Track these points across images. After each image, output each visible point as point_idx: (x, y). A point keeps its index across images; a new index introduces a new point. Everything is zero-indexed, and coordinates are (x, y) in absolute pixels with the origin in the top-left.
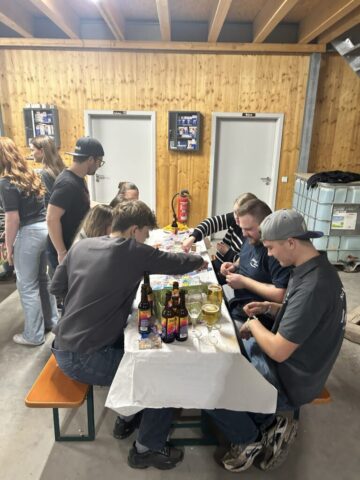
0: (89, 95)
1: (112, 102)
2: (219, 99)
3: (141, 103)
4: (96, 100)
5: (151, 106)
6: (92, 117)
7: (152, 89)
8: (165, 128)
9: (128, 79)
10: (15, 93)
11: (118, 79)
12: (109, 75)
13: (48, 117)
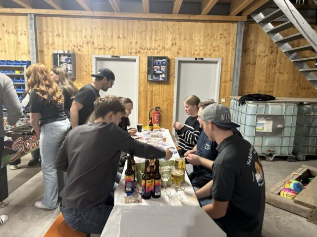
0: (96, 45)
1: (111, 50)
2: (180, 49)
3: (129, 51)
4: (100, 49)
5: (136, 53)
6: (98, 59)
7: (137, 42)
8: (145, 67)
9: (121, 36)
10: (48, 43)
11: (115, 36)
12: (109, 34)
13: (68, 59)
